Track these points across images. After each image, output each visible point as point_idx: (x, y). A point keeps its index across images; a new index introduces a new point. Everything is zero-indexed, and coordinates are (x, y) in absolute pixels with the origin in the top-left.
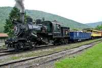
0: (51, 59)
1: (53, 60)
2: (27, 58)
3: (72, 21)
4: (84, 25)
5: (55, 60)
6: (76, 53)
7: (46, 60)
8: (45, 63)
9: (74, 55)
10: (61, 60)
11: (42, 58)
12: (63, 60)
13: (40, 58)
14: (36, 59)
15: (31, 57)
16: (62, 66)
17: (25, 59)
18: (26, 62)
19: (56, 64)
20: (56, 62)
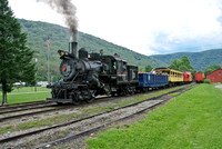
0: (78, 132)
1: (82, 134)
2: (21, 133)
3: (124, 49)
4: (149, 57)
5: (87, 133)
6: (132, 116)
7: (66, 134)
8: (63, 141)
9: (128, 122)
10: (100, 133)
11: (57, 130)
12: (104, 134)
13: (52, 131)
14: (44, 134)
15: (32, 130)
16: (102, 146)
17: (17, 134)
18: (21, 141)
19: (89, 143)
20: (88, 139)
